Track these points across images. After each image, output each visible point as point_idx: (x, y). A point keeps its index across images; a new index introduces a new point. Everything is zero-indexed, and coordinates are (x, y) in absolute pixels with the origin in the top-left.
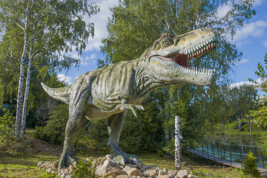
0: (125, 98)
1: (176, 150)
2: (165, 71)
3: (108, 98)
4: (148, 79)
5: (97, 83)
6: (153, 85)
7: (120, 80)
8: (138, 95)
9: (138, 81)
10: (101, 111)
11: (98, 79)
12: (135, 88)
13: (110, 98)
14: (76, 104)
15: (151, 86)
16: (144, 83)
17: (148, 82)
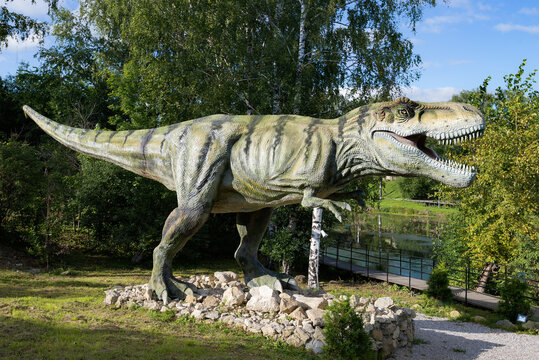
0: (313, 188)
1: (313, 258)
2: (402, 159)
3: (274, 182)
4: (360, 161)
5: (247, 150)
6: (367, 172)
7: (307, 157)
8: (334, 183)
9: (342, 163)
10: (248, 200)
11: (249, 142)
12: (333, 173)
13: (277, 182)
14: (201, 186)
15: (362, 173)
16: (352, 166)
17: (359, 167)
